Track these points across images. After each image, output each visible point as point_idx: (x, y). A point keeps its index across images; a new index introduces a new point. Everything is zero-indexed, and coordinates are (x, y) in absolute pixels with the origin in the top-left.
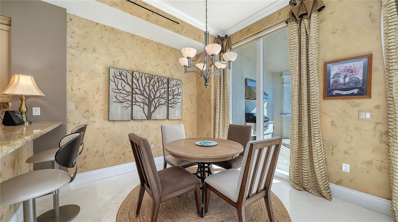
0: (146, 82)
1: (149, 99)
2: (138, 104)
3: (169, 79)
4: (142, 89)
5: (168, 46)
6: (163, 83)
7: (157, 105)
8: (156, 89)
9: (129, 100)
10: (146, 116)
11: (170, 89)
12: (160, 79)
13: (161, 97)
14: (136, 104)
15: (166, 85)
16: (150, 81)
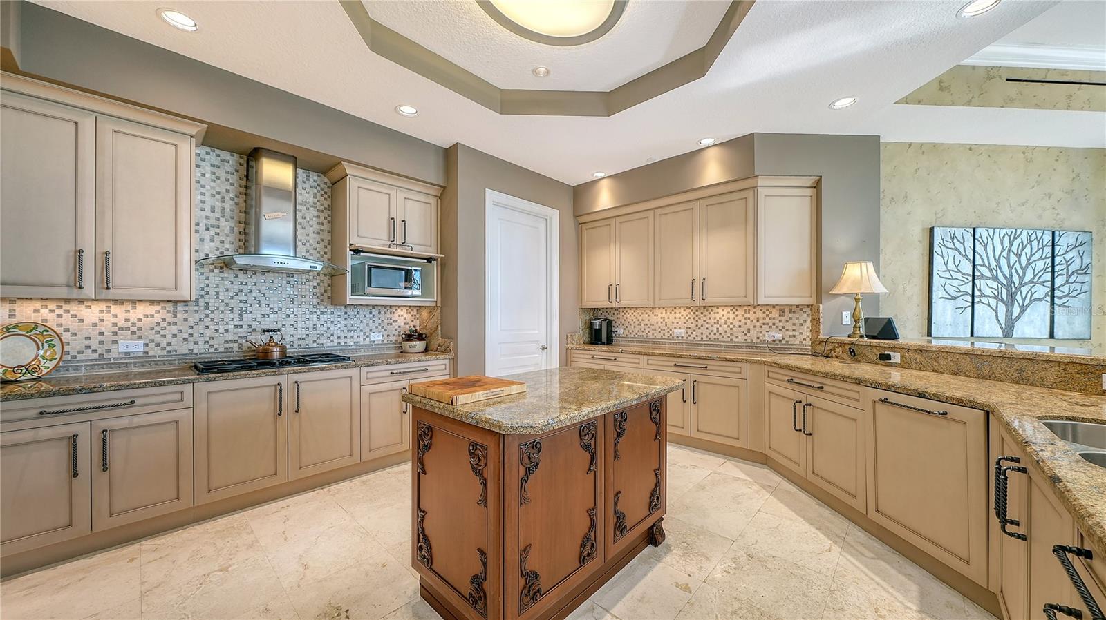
0: (1003, 248)
1: (1008, 288)
2: (984, 300)
3: (1057, 233)
4: (994, 264)
5: (1049, 148)
6: (1040, 246)
7: (1027, 301)
8: (1024, 262)
9: (968, 294)
10: (1001, 328)
11: (1057, 260)
12: (1033, 237)
13: (1035, 280)
14: (981, 302)
15: (1049, 250)
16: (1011, 243)
